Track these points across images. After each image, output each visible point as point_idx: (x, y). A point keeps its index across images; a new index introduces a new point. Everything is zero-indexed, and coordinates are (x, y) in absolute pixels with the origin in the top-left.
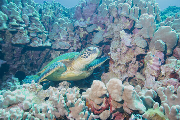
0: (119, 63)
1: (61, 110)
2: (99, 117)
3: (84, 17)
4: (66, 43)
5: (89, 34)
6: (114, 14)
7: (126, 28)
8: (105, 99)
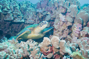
0: (58, 30)
1: (26, 52)
2: (46, 56)
3: (41, 8)
4: (32, 20)
5: (44, 16)
6: (56, 6)
7: (62, 12)
8: (50, 47)
